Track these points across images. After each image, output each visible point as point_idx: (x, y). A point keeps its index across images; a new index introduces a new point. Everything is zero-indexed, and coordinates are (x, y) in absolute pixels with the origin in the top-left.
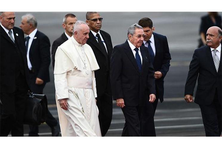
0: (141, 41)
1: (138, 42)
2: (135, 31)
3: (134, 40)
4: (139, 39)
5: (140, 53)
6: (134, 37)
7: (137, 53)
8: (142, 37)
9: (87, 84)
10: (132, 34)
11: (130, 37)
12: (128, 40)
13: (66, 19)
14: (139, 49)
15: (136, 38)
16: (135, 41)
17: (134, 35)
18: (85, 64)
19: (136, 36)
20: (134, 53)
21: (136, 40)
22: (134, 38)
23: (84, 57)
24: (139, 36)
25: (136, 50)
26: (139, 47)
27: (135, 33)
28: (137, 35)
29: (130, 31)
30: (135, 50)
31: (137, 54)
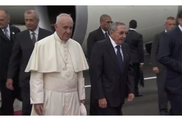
1: (120, 39)
2: (117, 27)
3: (115, 37)
4: (121, 36)
5: (121, 52)
6: (116, 33)
7: (119, 51)
8: (124, 34)
9: (67, 88)
10: (114, 30)
11: (112, 33)
14: (121, 46)
15: (118, 34)
16: (117, 38)
17: (116, 31)
18: (66, 64)
19: (118, 33)
21: (118, 36)
22: (115, 35)
23: (66, 56)
24: (121, 33)
25: (118, 47)
26: (120, 44)
27: (117, 29)
28: (120, 31)
30: (116, 47)
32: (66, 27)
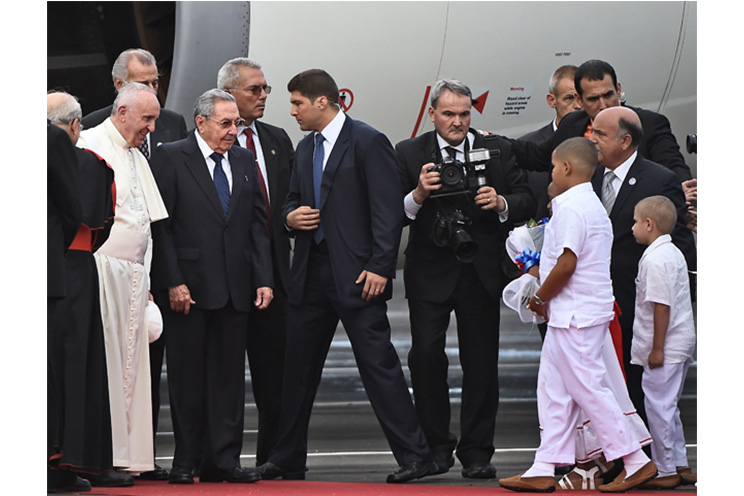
0: (231, 135)
1: (223, 139)
2: (214, 108)
3: (210, 133)
4: (224, 132)
6: (213, 124)
7: (218, 167)
8: (234, 126)
10: (206, 116)
11: (201, 123)
12: (196, 132)
13: (557, 84)
14: (226, 155)
15: (218, 127)
16: (215, 135)
17: (212, 118)
18: (134, 198)
19: (218, 123)
20: (211, 165)
21: (218, 132)
22: (210, 127)
24: (224, 123)
25: (216, 157)
26: (224, 151)
27: (214, 114)
28: (221, 118)
29: (201, 108)
30: (212, 157)
31: (219, 169)
32: (149, 118)
